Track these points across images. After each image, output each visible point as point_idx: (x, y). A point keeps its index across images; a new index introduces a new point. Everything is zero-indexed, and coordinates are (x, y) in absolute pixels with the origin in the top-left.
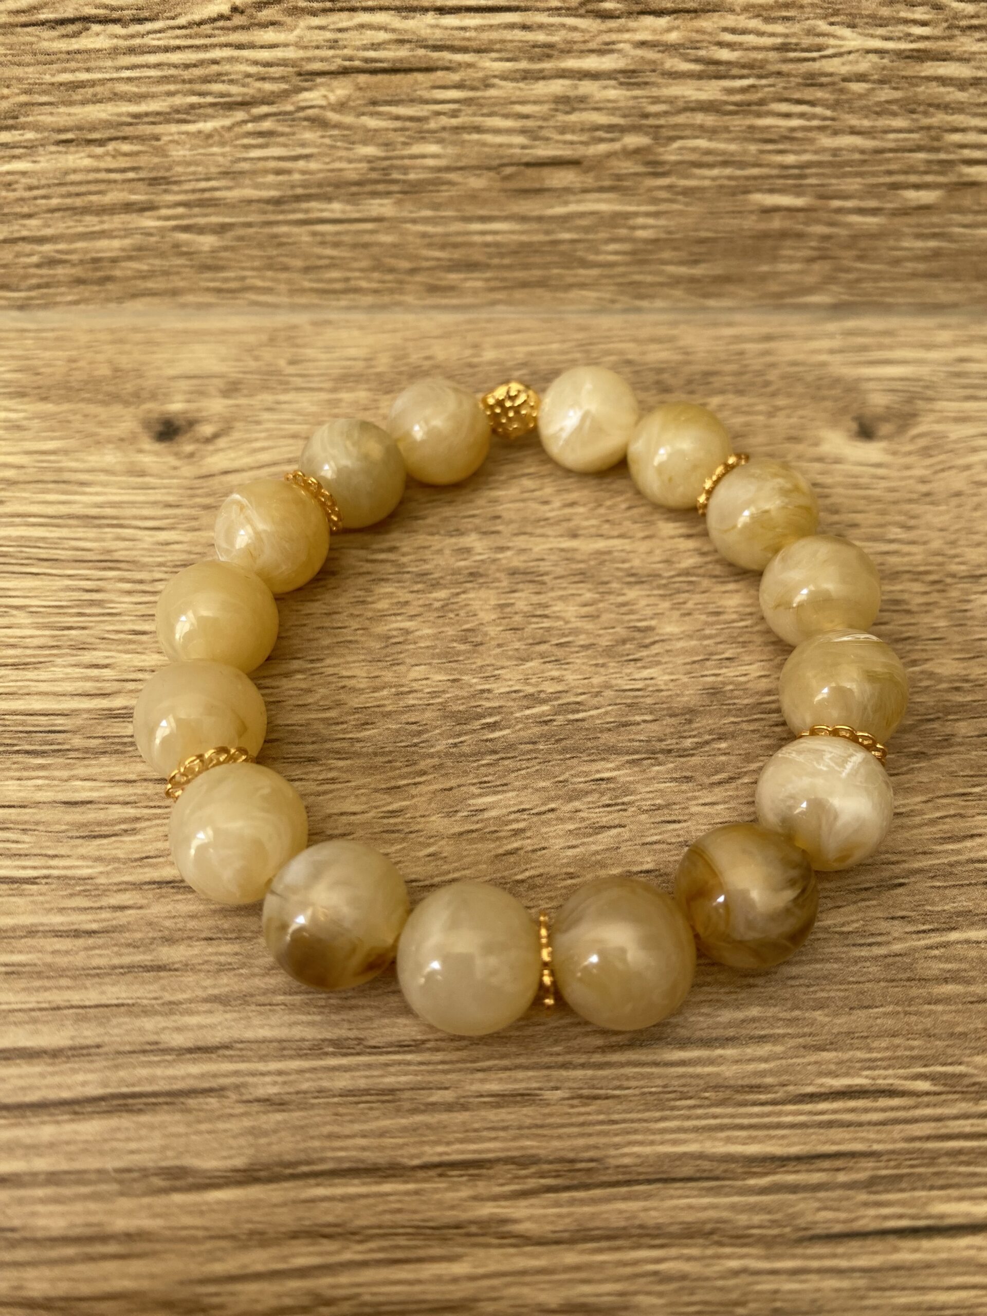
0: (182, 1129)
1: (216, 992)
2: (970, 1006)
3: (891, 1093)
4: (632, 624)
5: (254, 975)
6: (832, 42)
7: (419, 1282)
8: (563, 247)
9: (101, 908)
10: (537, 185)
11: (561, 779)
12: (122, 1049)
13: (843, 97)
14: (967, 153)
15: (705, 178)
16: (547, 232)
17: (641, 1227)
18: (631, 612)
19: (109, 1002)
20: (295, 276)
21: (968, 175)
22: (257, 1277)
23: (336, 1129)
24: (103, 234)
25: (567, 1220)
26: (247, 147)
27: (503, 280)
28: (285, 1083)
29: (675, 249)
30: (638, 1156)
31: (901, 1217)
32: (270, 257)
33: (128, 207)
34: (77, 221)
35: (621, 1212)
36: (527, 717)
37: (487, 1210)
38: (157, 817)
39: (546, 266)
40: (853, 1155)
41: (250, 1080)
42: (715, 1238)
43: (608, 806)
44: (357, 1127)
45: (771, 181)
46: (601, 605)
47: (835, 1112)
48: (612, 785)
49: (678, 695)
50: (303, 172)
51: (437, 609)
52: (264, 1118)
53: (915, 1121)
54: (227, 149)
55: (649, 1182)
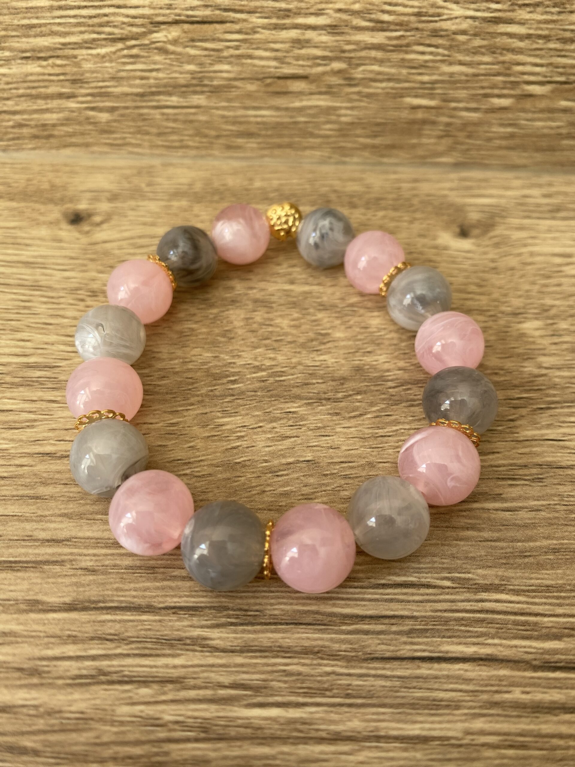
0: (39, 581)
1: (66, 511)
2: (479, 543)
3: (428, 586)
4: (319, 331)
5: (87, 504)
6: (446, 11)
7: (155, 667)
8: (301, 126)
9: (10, 465)
10: (284, 90)
11: (267, 411)
12: (12, 538)
13: (454, 43)
14: (526, 78)
15: (378, 88)
16: (291, 117)
17: (279, 647)
18: (318, 325)
19: (8, 514)
20: (154, 138)
21: (527, 90)
22: (70, 658)
23: (121, 586)
24: (47, 111)
25: (240, 641)
26: (124, 63)
27: (268, 143)
28: (96, 560)
29: (364, 128)
30: (283, 610)
31: (424, 651)
32: (139, 127)
33: (60, 96)
34: (34, 103)
35: (270, 638)
36: (253, 378)
37: (196, 632)
38: (46, 420)
39: (291, 136)
40: (402, 617)
41: (78, 558)
42: (320, 655)
43: (292, 426)
44: (132, 585)
45: (415, 91)
46: (302, 321)
47: (395, 594)
48: (295, 416)
49: (338, 370)
50: (156, 79)
51: (211, 319)
52: (83, 578)
53: (440, 601)
54: (113, 64)
55: (287, 624)
